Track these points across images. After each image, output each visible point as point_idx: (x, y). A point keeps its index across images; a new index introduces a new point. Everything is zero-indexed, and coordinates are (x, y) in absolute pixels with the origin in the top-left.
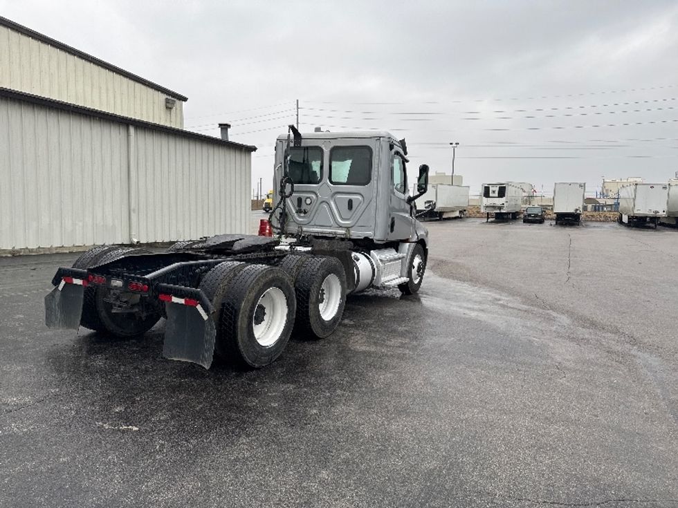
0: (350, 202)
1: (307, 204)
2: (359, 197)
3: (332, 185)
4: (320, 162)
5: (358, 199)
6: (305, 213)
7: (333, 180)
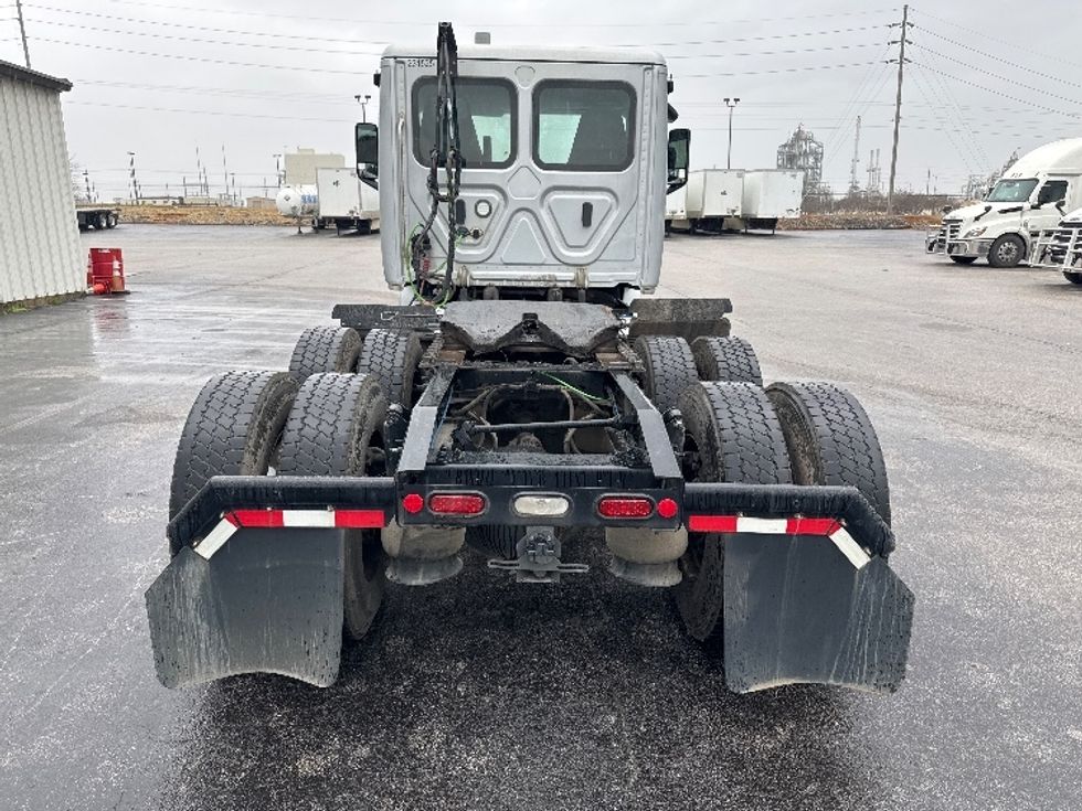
0: (587, 208)
1: (482, 216)
2: (606, 197)
3: (541, 171)
4: (508, 116)
5: (606, 201)
6: (476, 235)
7: (544, 158)
